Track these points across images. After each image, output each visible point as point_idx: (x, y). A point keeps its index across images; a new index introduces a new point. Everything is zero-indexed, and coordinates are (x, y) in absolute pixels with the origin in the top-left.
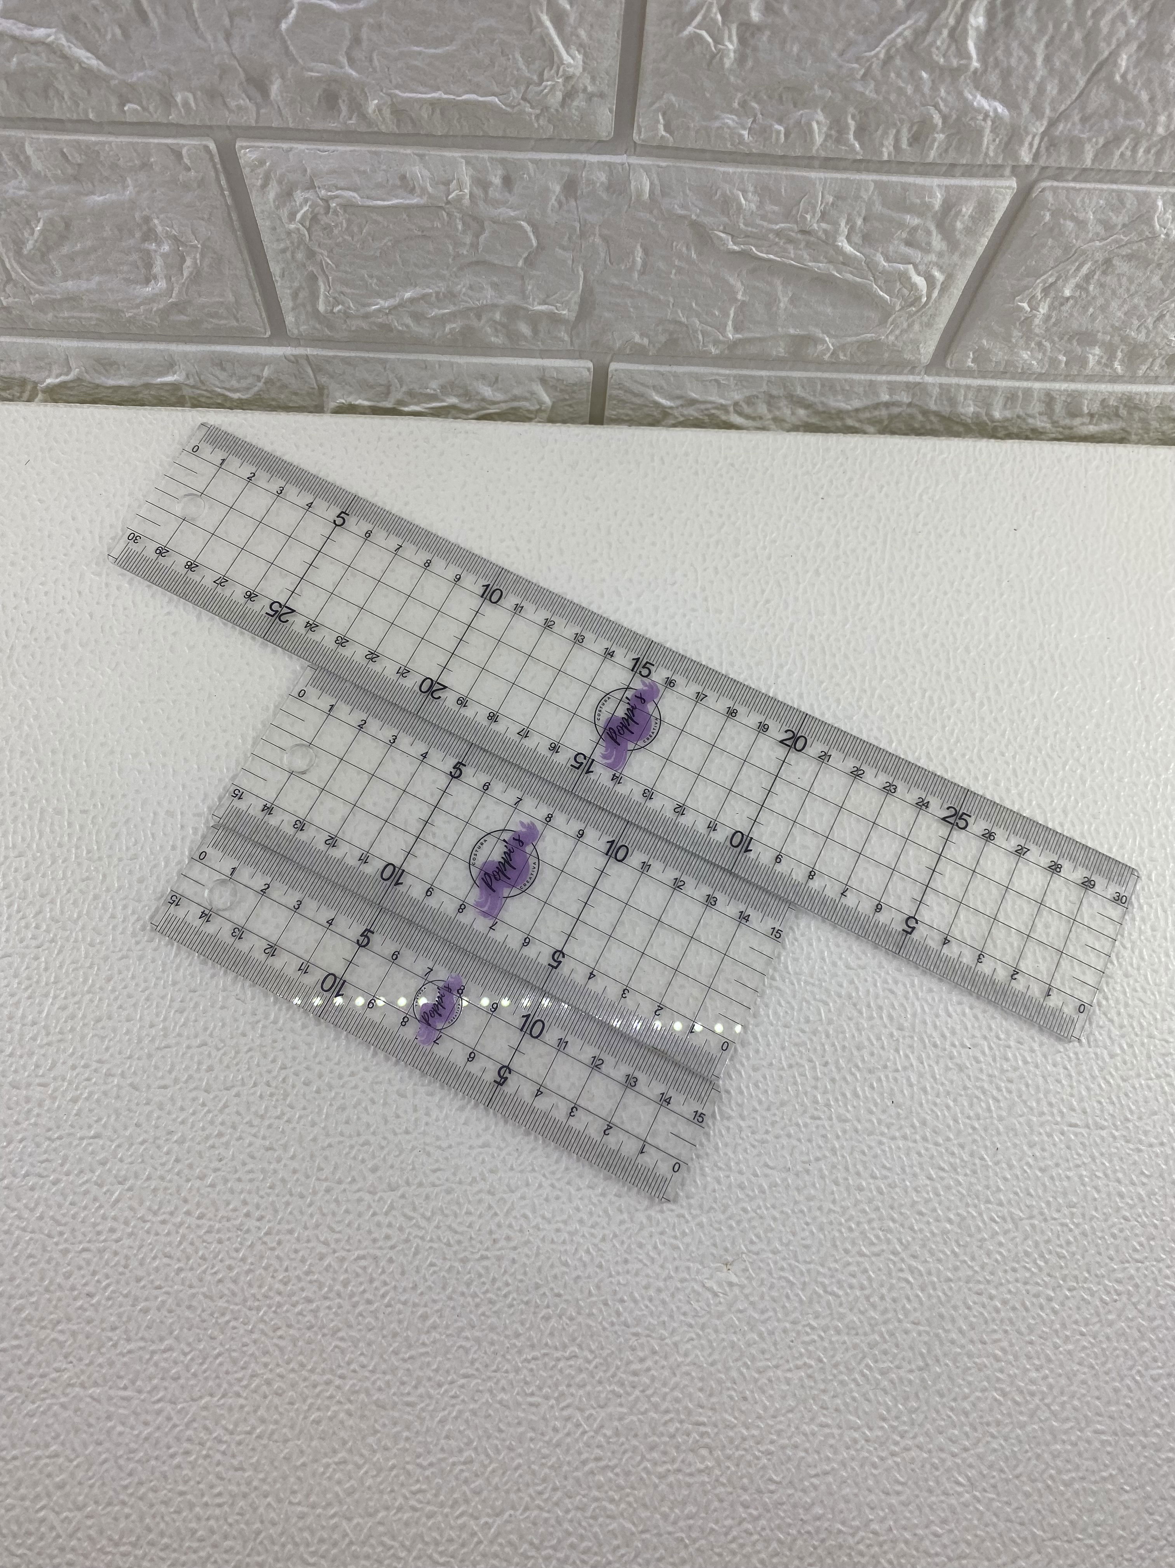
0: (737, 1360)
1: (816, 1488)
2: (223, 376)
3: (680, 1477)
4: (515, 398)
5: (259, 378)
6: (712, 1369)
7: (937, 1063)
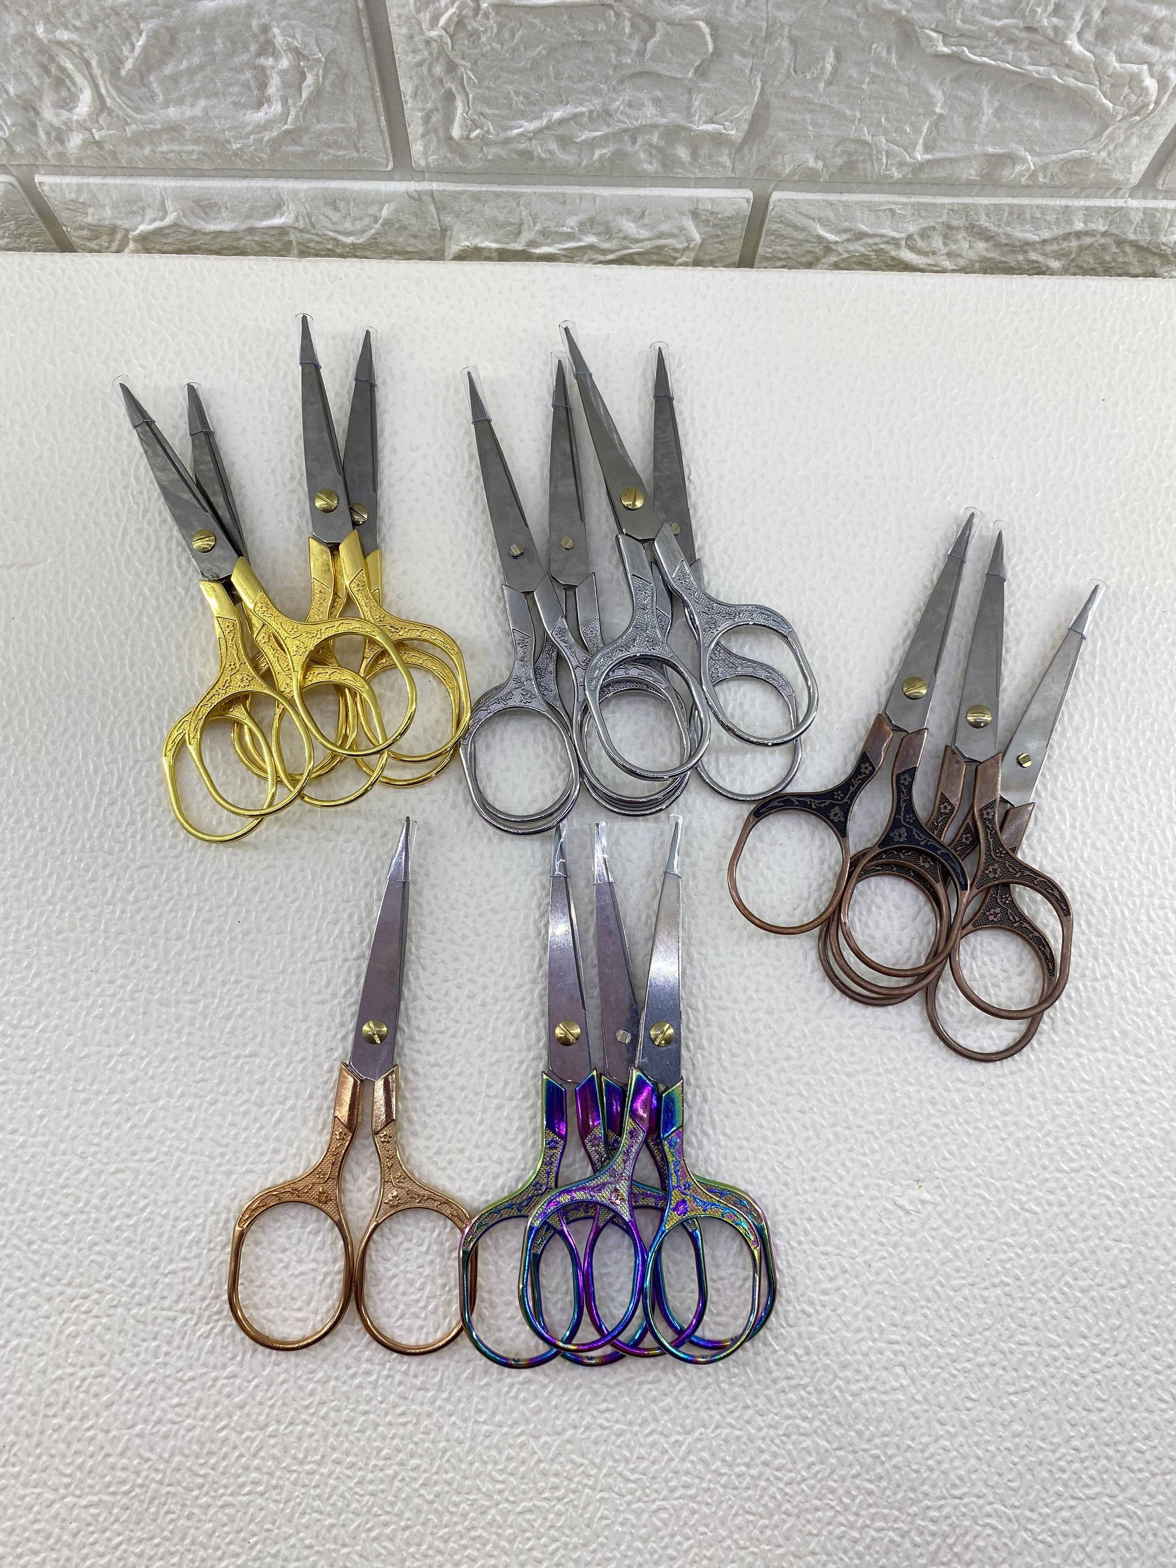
0: (931, 1279)
1: (1014, 1405)
2: (336, 217)
3: (875, 1395)
4: (661, 236)
5: (376, 219)
6: (905, 1288)
7: (1139, 971)
